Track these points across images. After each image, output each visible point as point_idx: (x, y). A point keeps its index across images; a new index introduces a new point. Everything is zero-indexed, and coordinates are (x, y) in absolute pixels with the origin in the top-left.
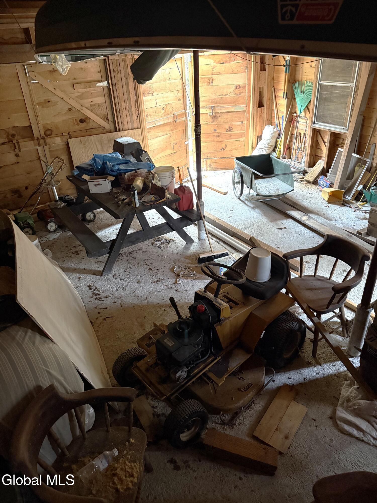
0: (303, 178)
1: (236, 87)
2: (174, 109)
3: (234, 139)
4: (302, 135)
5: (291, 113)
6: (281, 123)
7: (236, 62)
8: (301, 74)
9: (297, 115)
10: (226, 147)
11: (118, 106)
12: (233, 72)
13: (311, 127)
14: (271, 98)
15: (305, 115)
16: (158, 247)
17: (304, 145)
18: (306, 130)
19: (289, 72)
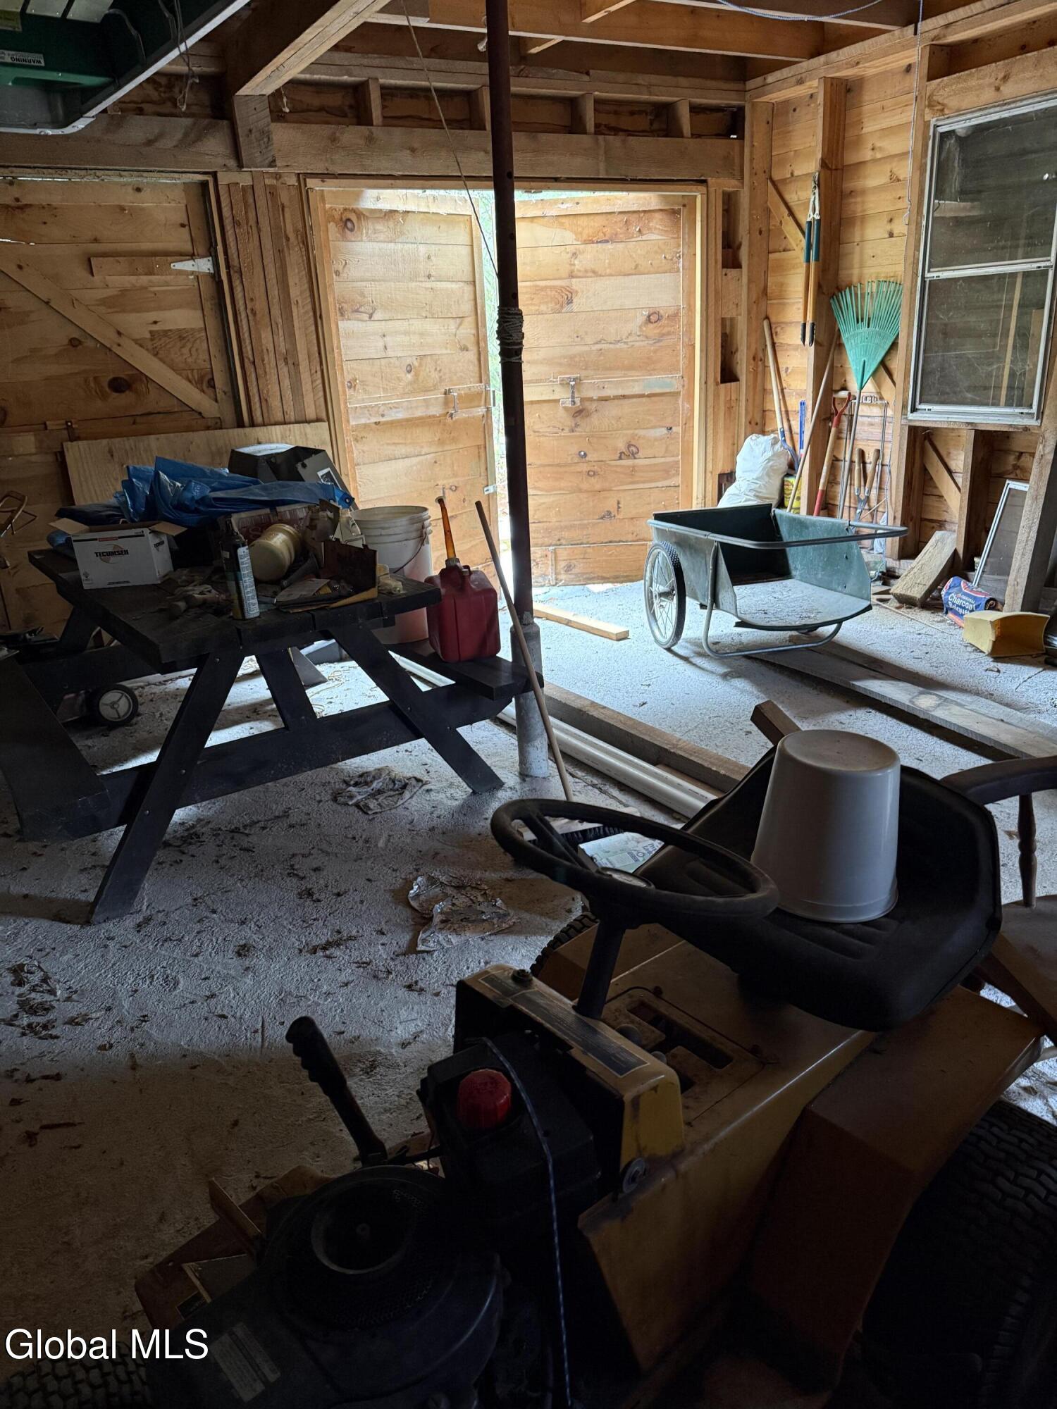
0: (887, 592)
1: (649, 316)
2: (447, 376)
3: (644, 482)
4: (870, 458)
5: (830, 391)
6: (796, 429)
7: (644, 238)
8: (856, 265)
9: (850, 395)
10: (619, 508)
11: (248, 341)
12: (637, 271)
13: (904, 422)
14: (760, 355)
15: (879, 393)
16: (357, 805)
17: (880, 488)
18: (883, 441)
19: (817, 259)
